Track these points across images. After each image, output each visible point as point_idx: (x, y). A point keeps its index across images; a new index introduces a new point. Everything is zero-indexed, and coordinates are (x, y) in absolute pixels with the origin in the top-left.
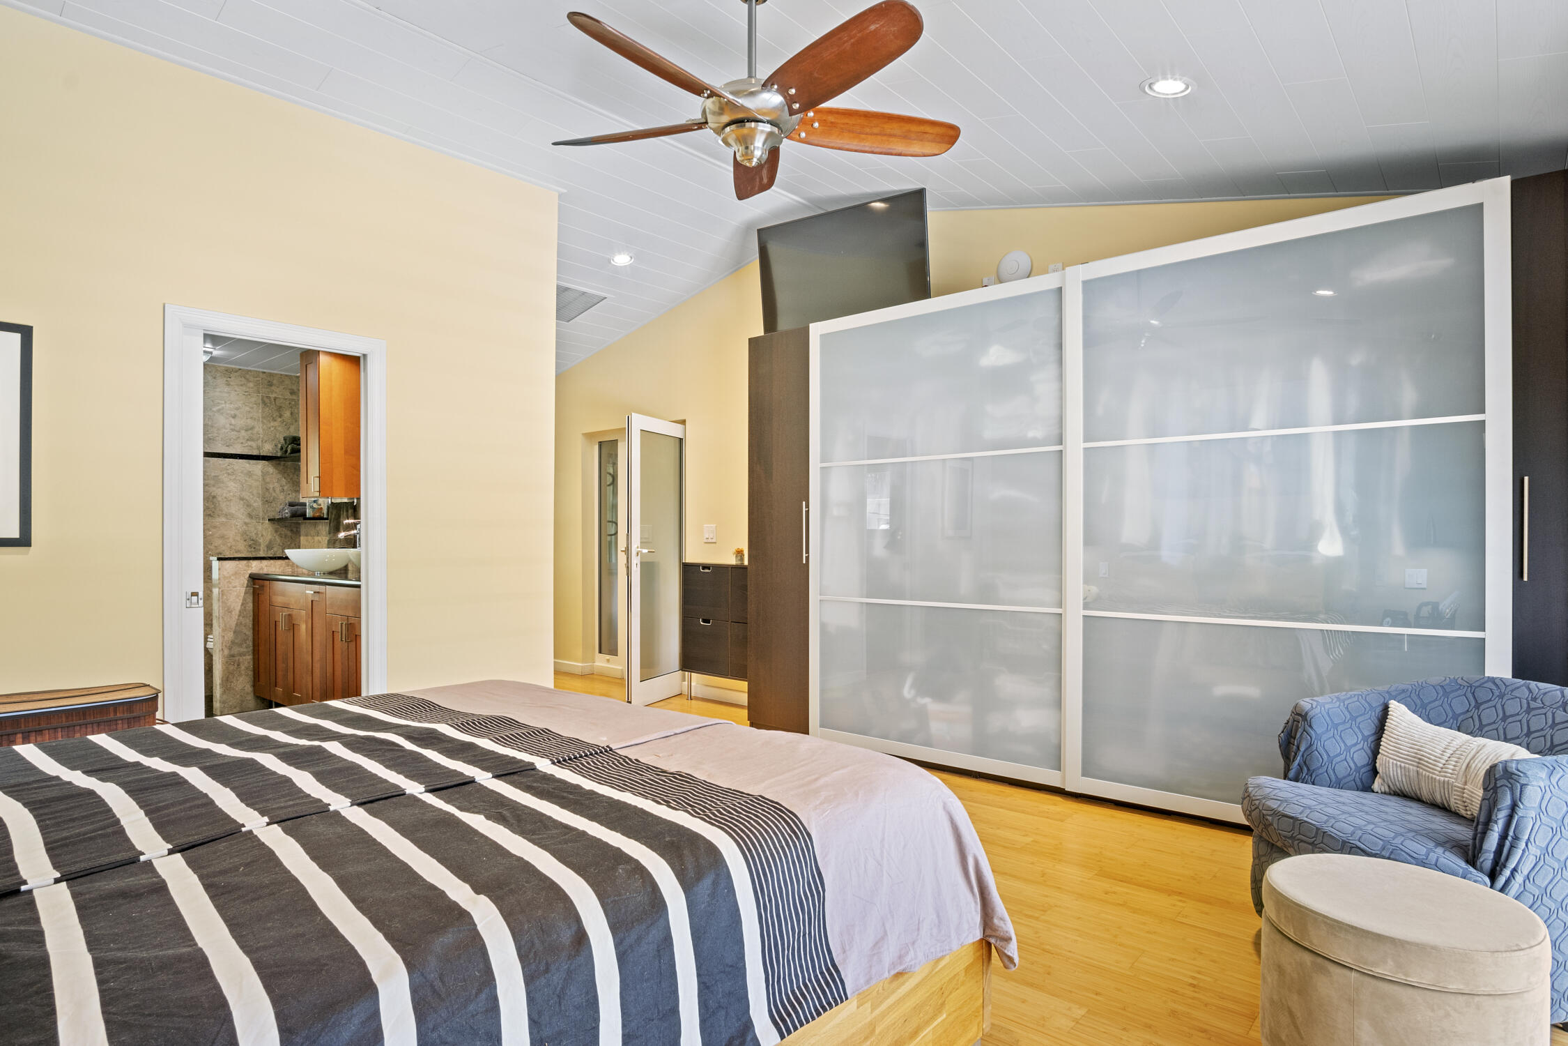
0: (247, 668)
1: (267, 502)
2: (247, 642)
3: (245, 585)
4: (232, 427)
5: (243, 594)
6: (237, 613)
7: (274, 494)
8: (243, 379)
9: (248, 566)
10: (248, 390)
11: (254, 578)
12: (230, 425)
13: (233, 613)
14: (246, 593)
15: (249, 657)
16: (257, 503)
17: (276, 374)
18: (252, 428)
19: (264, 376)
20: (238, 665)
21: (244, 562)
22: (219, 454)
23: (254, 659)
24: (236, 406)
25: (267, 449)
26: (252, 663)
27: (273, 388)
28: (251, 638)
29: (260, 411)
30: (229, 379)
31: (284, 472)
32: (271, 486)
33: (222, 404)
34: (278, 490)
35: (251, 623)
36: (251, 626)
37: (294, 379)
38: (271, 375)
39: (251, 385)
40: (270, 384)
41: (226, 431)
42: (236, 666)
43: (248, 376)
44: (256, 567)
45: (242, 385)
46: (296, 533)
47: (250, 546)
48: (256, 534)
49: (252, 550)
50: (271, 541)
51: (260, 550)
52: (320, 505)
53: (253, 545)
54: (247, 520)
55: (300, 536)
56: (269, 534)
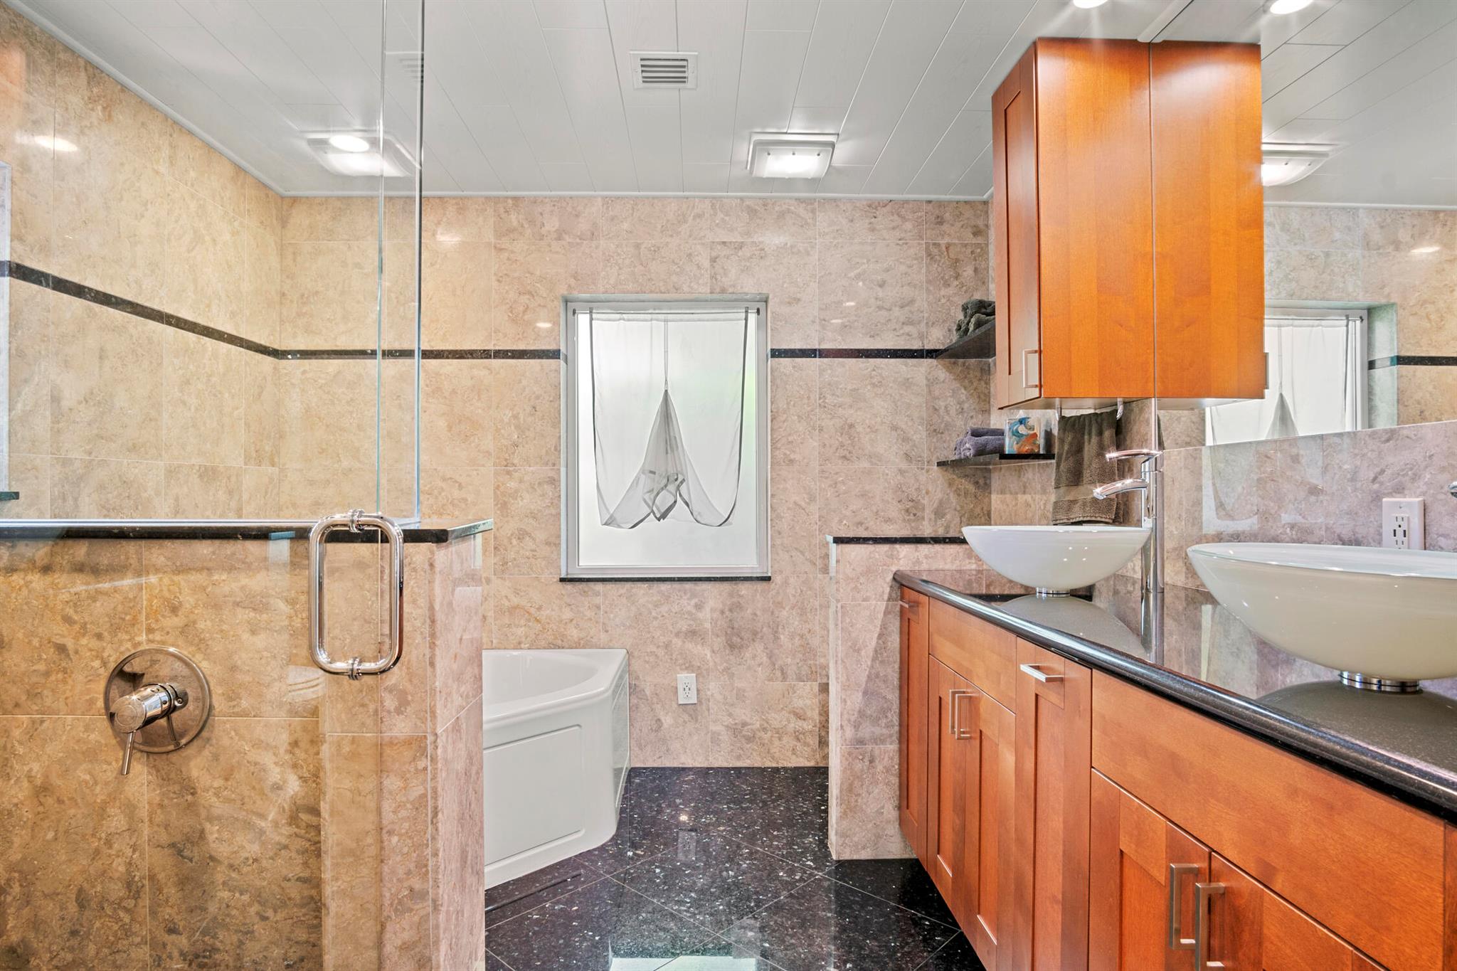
0: (888, 770)
1: (935, 432)
2: (889, 715)
3: (886, 597)
4: (879, 303)
5: (881, 616)
6: (871, 654)
7: (947, 418)
8: (896, 217)
9: (892, 557)
10: (902, 235)
11: (902, 584)
12: (876, 299)
13: (863, 653)
14: (886, 613)
15: (892, 747)
16: (919, 435)
17: (950, 202)
18: (912, 302)
19: (930, 207)
20: (871, 762)
21: (885, 548)
22: (859, 351)
23: (900, 751)
24: (885, 265)
25: (939, 337)
26: (896, 760)
27: (945, 227)
28: (895, 707)
29: (924, 271)
30: (873, 220)
31: (963, 378)
32: (942, 404)
33: (864, 263)
34: (953, 412)
35: (897, 675)
36: (896, 682)
37: (980, 207)
38: (941, 204)
39: (908, 226)
40: (940, 221)
41: (870, 310)
42: (867, 763)
43: (903, 212)
44: (907, 558)
45: (894, 228)
46: (985, 487)
47: (907, 511)
48: (918, 489)
49: (912, 517)
50: (941, 502)
51: (923, 518)
52: (1032, 428)
53: (913, 509)
54: (904, 466)
55: (990, 493)
56: (939, 489)
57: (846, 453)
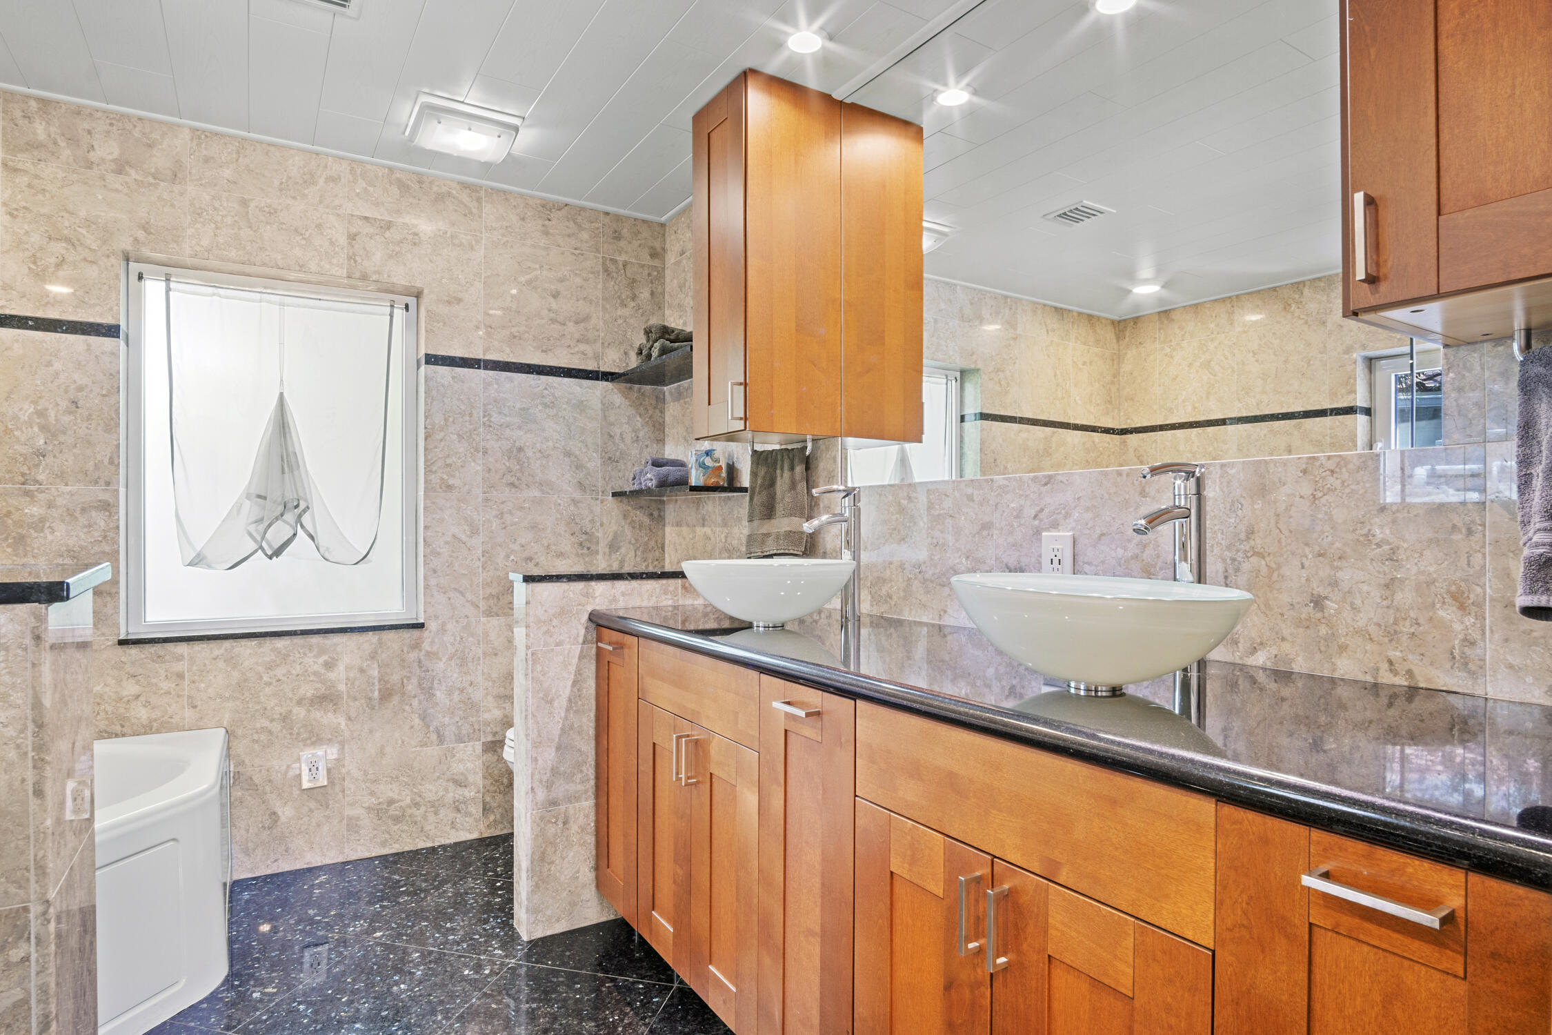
0: (583, 829)
1: (610, 460)
2: (584, 769)
3: (581, 639)
4: (552, 315)
5: (575, 661)
6: (564, 703)
7: (622, 446)
8: (571, 224)
9: (587, 595)
10: (579, 245)
11: (599, 623)
12: (550, 310)
13: (556, 704)
14: (581, 657)
15: (588, 804)
16: (594, 462)
17: (628, 218)
18: (587, 319)
19: (607, 220)
20: (565, 823)
21: (580, 586)
22: (529, 366)
23: (597, 805)
24: (560, 275)
25: (611, 361)
26: (592, 817)
27: (622, 243)
28: (591, 759)
29: (600, 286)
30: (547, 222)
31: (637, 404)
32: (618, 431)
33: (536, 269)
34: (628, 440)
35: (593, 724)
36: (592, 732)
37: (657, 229)
38: (618, 218)
39: (585, 235)
40: (617, 236)
41: (543, 322)
42: (561, 825)
43: (579, 219)
44: (603, 596)
45: (569, 236)
46: (659, 519)
47: (581, 544)
48: (592, 521)
49: (585, 551)
50: (615, 537)
51: (597, 552)
52: (717, 461)
53: (586, 543)
54: (577, 495)
55: (664, 526)
56: (613, 521)
57: (514, 479)
